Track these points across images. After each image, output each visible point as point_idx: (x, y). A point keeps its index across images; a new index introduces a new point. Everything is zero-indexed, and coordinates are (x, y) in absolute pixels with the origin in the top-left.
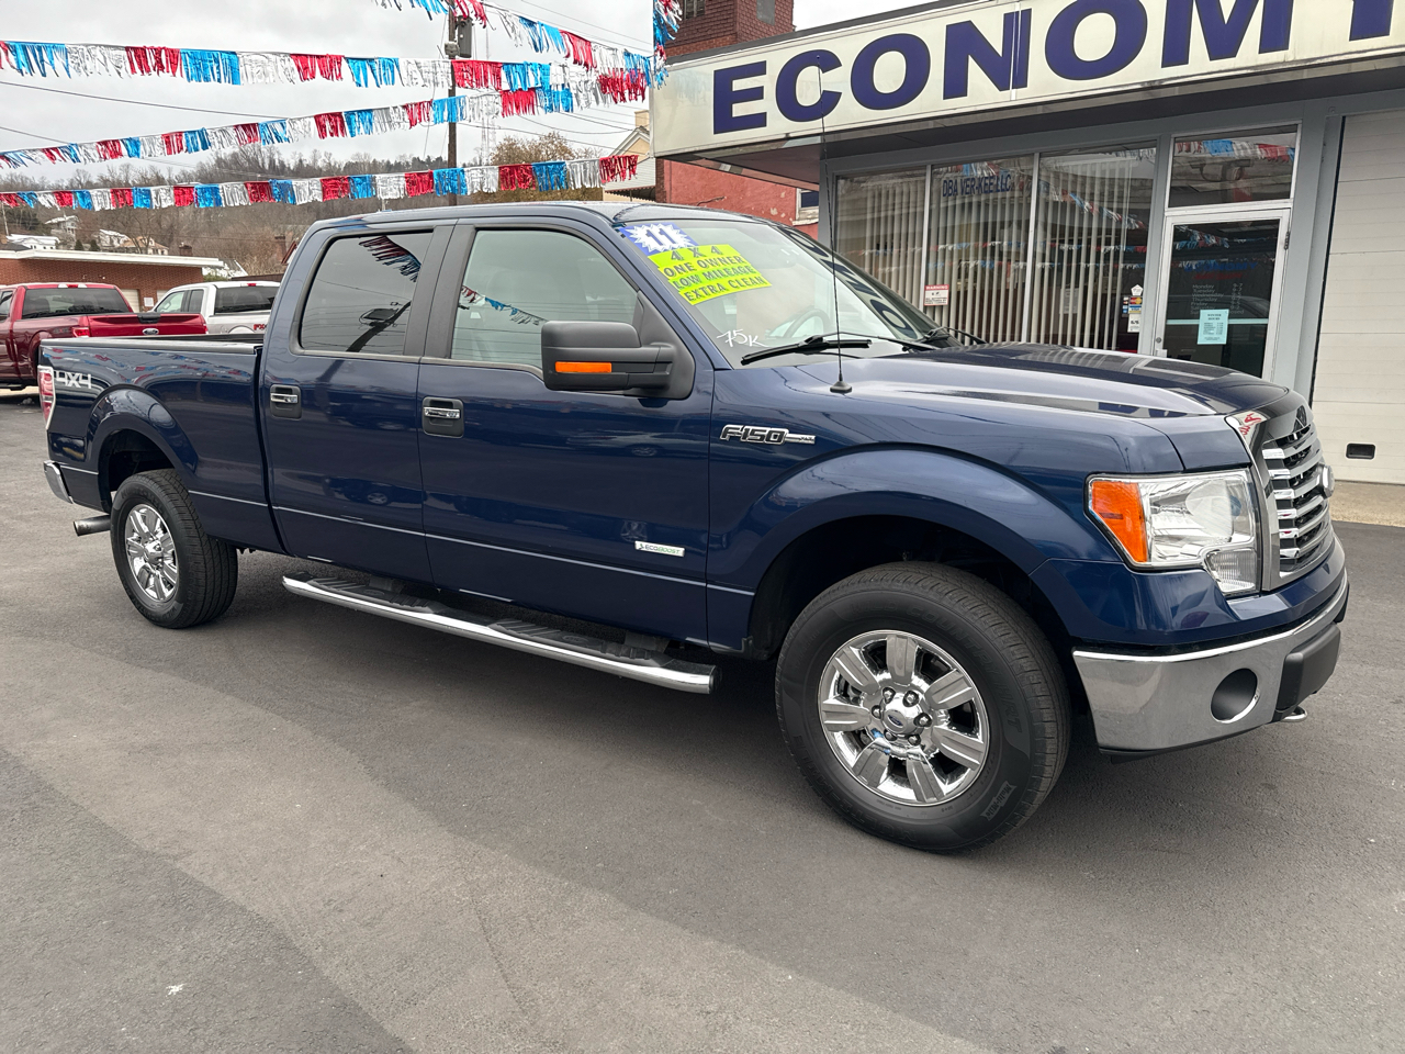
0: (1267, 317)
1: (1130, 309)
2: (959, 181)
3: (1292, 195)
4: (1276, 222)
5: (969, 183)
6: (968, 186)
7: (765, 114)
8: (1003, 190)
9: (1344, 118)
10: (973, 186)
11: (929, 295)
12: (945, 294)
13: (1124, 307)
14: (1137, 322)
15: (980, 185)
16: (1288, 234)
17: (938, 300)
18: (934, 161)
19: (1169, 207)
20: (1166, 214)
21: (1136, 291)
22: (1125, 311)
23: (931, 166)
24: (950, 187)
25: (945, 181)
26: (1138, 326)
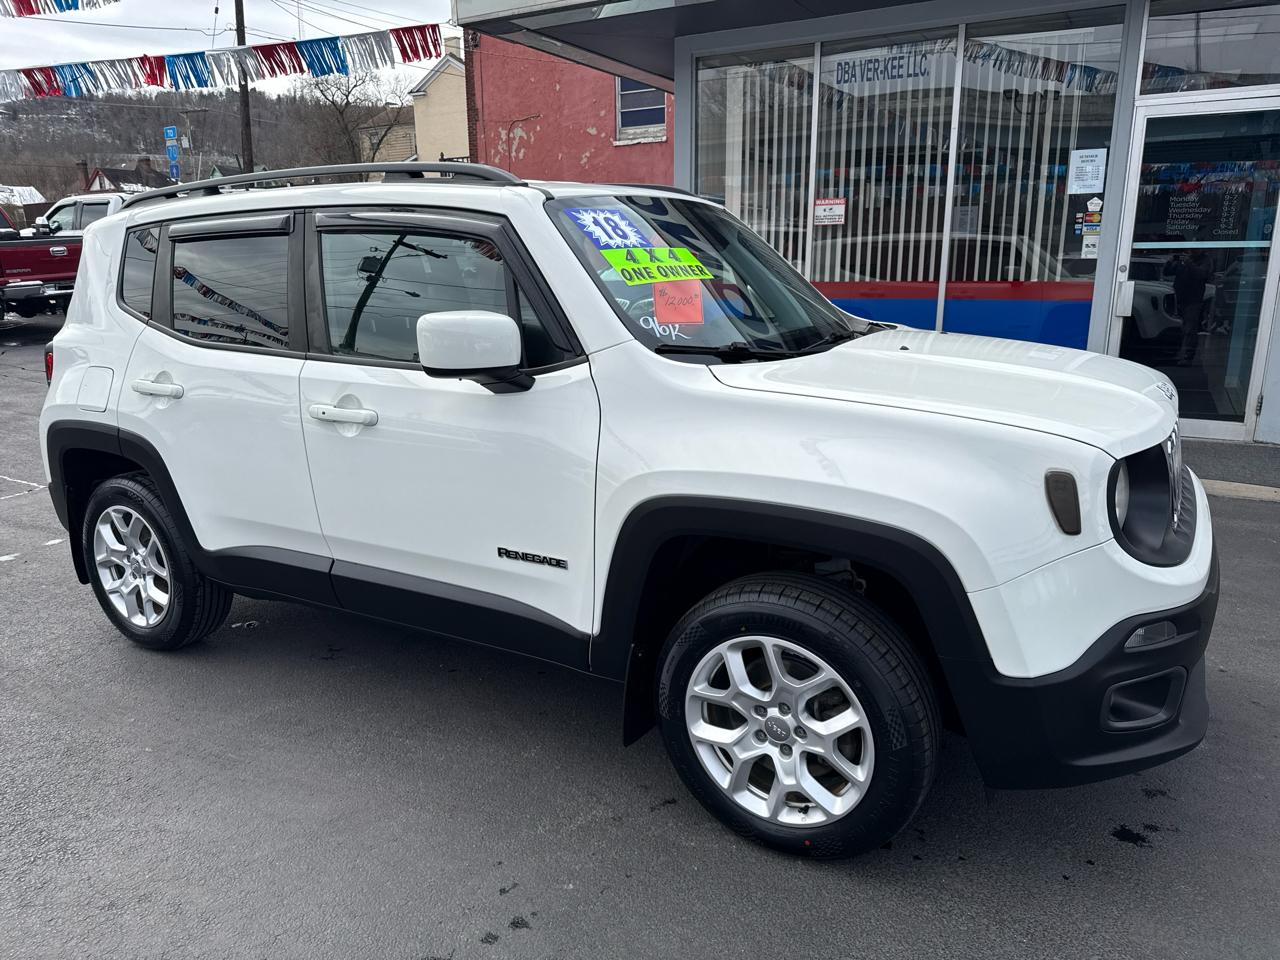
0: (1270, 239)
1: (1085, 229)
2: (857, 63)
5: (871, 66)
6: (869, 70)
8: (916, 75)
10: (876, 70)
11: (820, 211)
12: (840, 210)
13: (1077, 226)
14: (1094, 245)
15: (886, 68)
17: (832, 218)
18: (827, 37)
19: (1141, 94)
20: (1137, 104)
21: (1094, 205)
22: (1078, 232)
23: (822, 43)
24: (847, 72)
25: (839, 64)
26: (1095, 250)
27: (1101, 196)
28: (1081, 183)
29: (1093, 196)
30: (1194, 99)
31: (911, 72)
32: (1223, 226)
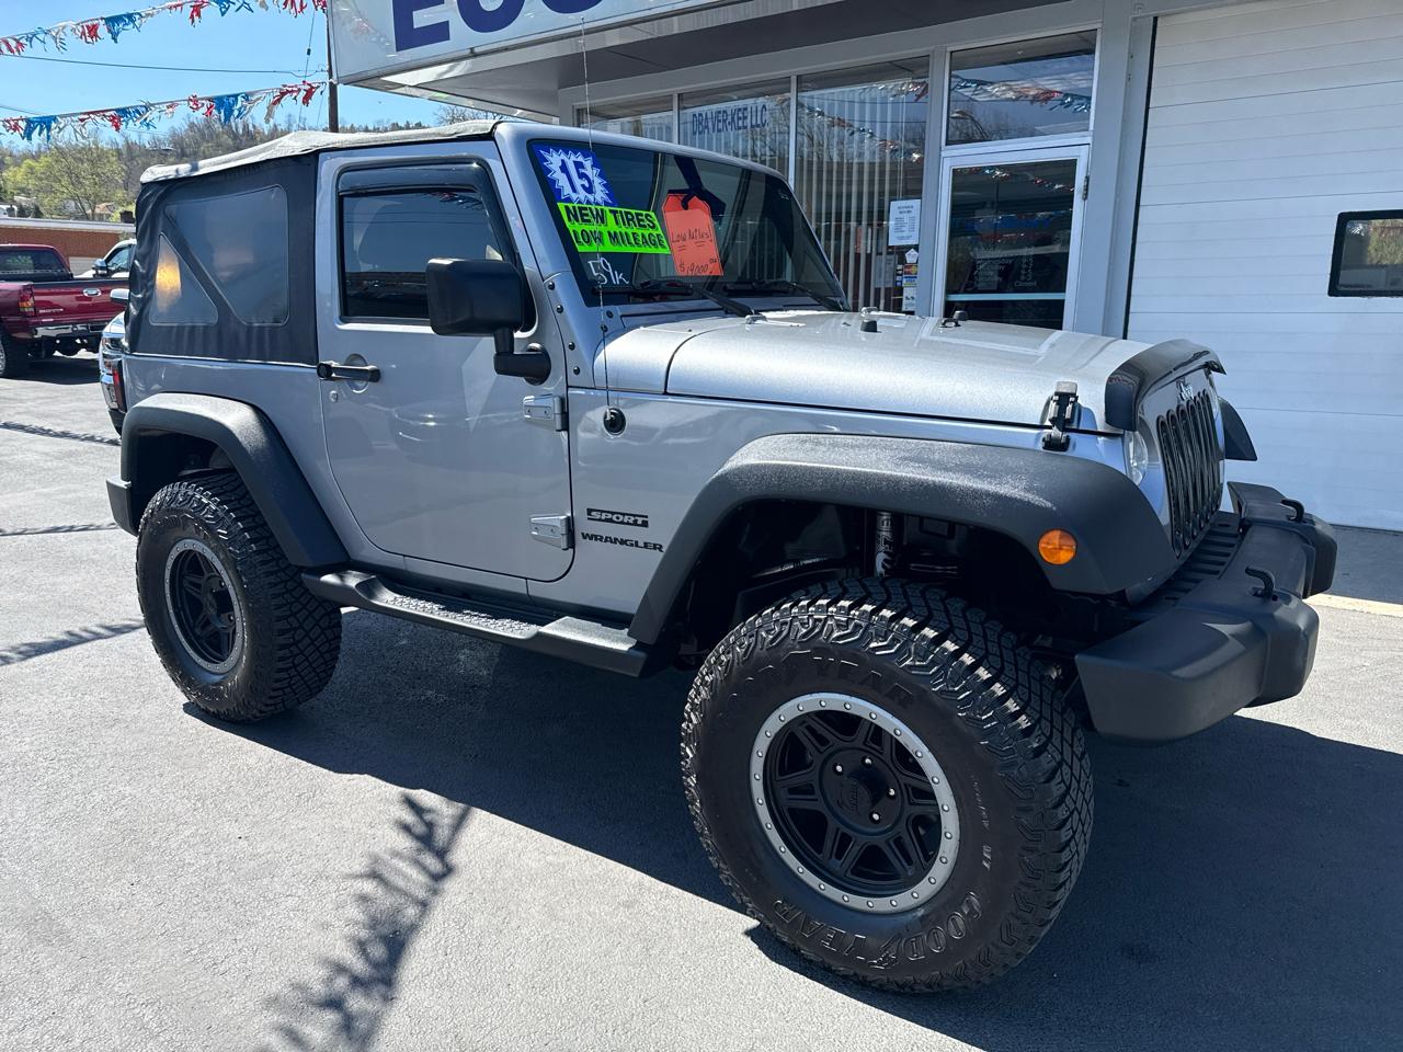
0: (1064, 291)
1: (904, 281)
2: (709, 114)
3: (1091, 128)
4: (1072, 164)
5: (720, 116)
6: (719, 121)
7: (448, 22)
8: (757, 125)
9: (1156, 19)
10: (724, 121)
13: (898, 278)
14: (913, 296)
15: (733, 119)
16: (1087, 179)
18: (682, 91)
19: (947, 144)
20: (943, 154)
21: (911, 257)
22: (899, 284)
23: (679, 95)
24: (701, 123)
25: (694, 115)
26: (914, 302)
27: (916, 247)
28: (900, 234)
29: (909, 247)
30: (991, 149)
31: (754, 123)
32: (1023, 278)
